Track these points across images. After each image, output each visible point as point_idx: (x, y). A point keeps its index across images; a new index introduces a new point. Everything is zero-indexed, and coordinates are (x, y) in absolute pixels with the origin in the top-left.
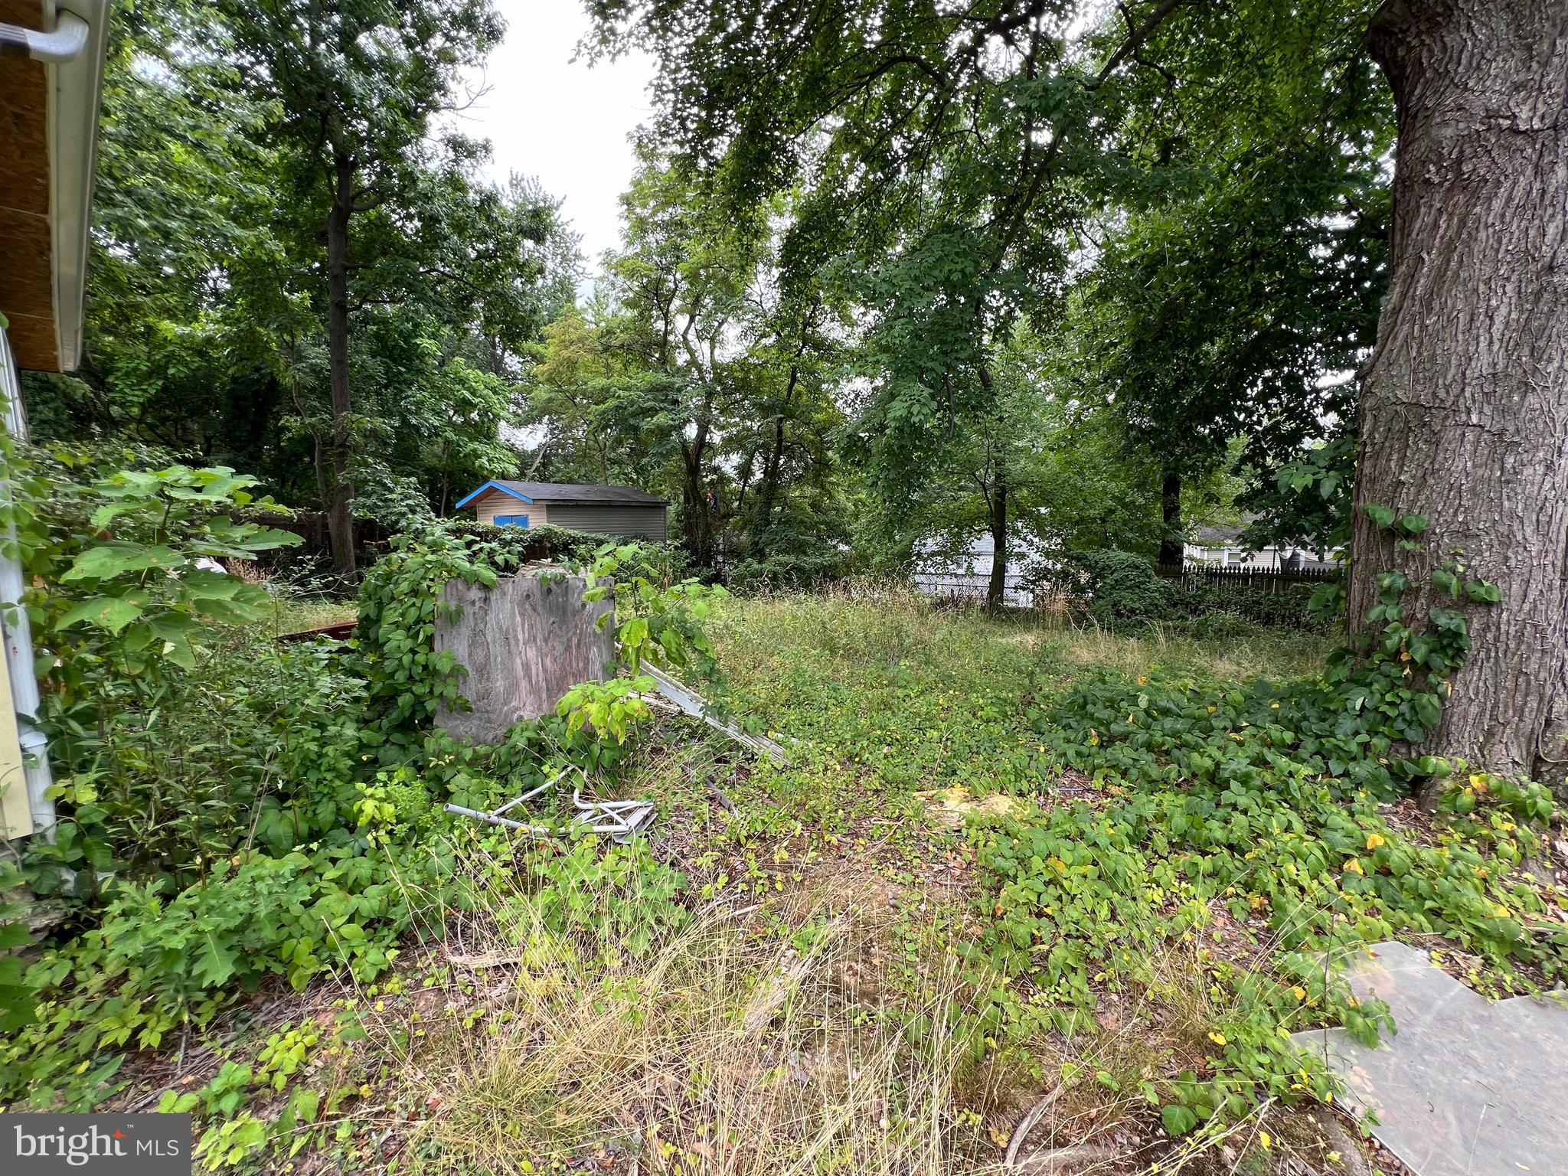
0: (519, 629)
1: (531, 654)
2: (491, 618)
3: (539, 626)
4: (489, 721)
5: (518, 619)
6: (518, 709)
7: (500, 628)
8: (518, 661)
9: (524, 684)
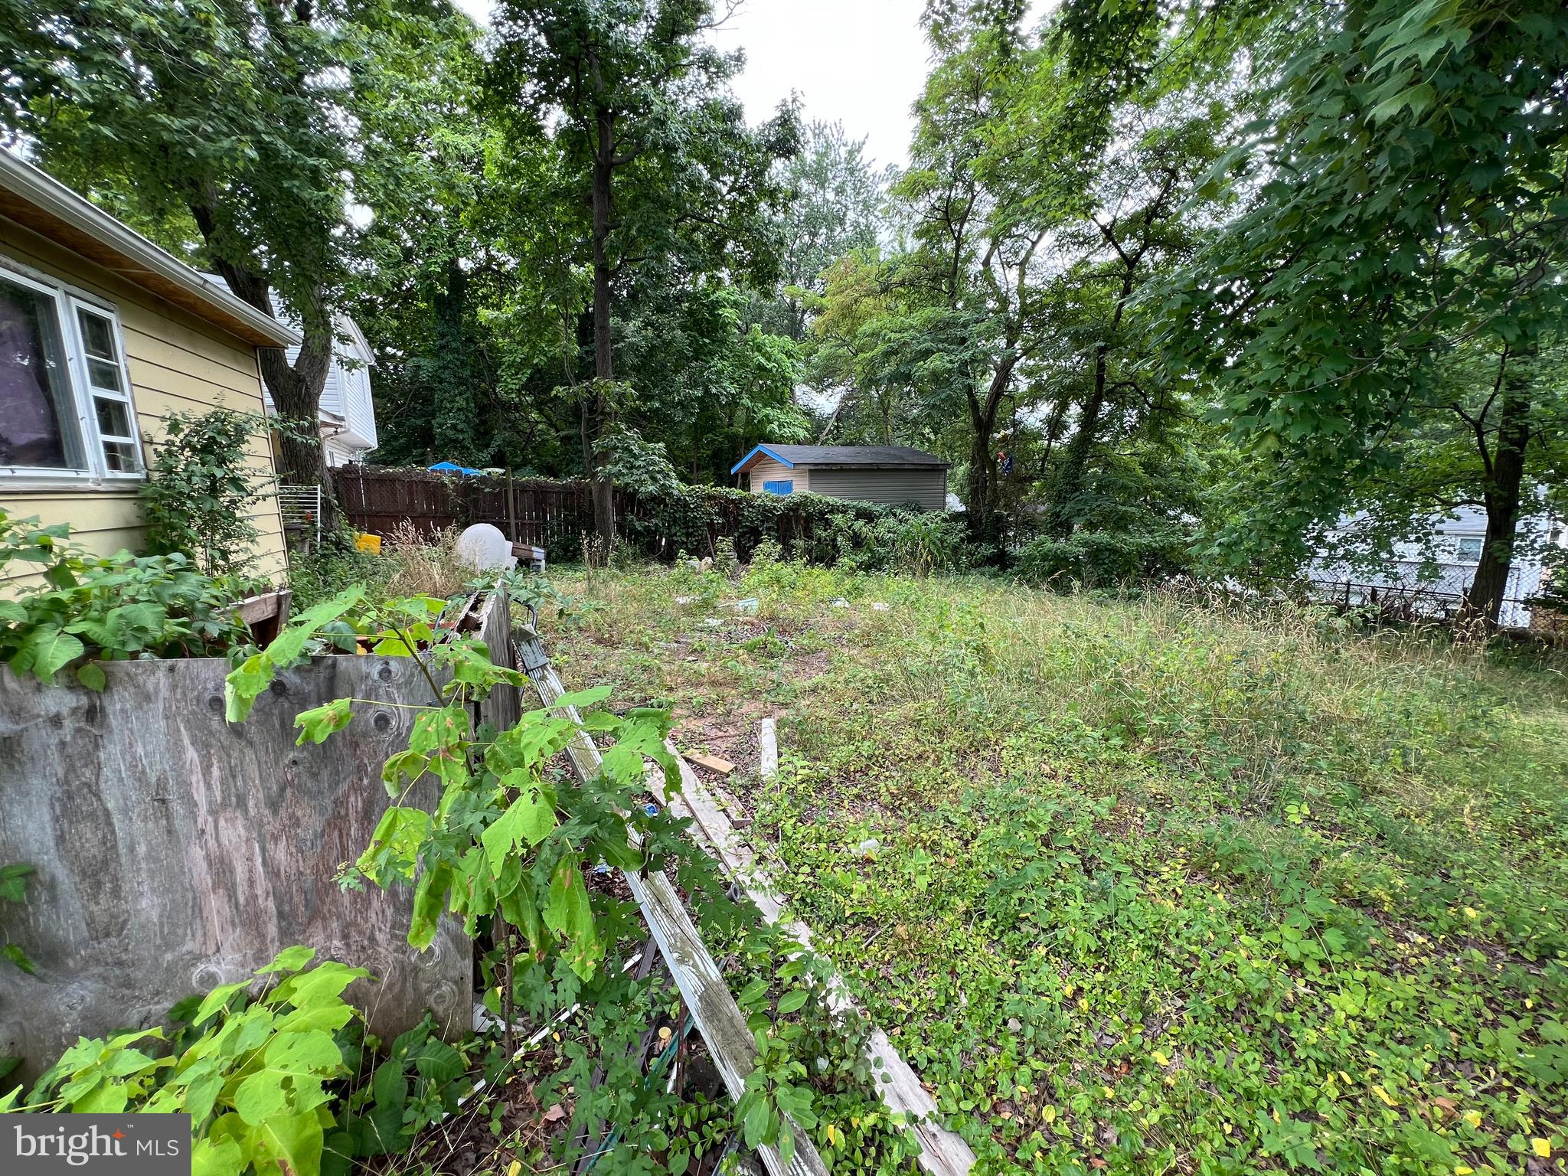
0: (197, 778)
1: (233, 833)
2: (112, 754)
3: (253, 770)
4: (128, 984)
5: (191, 754)
6: (198, 958)
7: (141, 778)
8: (197, 853)
9: (215, 905)
